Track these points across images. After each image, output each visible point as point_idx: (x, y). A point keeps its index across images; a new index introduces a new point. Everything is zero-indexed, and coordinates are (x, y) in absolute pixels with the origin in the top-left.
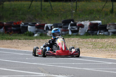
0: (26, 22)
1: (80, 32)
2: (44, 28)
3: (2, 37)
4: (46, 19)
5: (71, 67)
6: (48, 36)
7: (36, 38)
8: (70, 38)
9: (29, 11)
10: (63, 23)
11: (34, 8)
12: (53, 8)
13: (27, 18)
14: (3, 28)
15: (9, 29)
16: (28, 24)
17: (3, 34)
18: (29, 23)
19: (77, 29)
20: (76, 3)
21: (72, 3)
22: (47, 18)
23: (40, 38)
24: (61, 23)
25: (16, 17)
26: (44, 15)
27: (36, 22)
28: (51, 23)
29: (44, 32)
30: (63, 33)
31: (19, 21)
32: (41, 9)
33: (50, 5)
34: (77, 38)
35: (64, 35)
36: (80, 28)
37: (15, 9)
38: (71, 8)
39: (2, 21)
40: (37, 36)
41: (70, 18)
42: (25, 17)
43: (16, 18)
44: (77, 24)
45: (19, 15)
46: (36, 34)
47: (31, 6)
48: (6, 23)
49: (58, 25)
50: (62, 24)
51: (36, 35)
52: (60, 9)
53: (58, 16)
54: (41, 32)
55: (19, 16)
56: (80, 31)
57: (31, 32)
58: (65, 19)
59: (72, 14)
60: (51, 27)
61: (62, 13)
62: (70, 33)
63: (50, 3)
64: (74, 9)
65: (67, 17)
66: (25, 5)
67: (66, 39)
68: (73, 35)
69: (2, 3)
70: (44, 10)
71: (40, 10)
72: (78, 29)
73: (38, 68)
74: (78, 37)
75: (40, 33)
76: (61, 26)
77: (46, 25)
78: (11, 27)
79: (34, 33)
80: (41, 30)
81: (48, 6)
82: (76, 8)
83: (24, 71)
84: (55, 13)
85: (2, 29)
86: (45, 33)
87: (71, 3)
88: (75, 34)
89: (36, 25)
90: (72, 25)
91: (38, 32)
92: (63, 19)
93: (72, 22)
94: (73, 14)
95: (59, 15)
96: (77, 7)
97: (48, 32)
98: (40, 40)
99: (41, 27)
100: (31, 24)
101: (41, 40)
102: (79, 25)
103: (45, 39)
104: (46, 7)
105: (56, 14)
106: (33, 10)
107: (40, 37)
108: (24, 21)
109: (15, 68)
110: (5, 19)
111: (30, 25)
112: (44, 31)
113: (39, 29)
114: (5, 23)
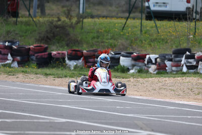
0: (117, 51)
1: (200, 69)
2: (145, 61)
3: (80, 73)
4: (148, 46)
5: (186, 122)
6: (151, 73)
7: (133, 75)
8: (184, 78)
9: (122, 33)
10: (173, 54)
11: (130, 29)
12: (159, 31)
13: (119, 44)
14: (82, 58)
15: (91, 60)
16: (120, 54)
17: (82, 68)
18: (122, 53)
19: (195, 63)
20: (194, 23)
21: (189, 23)
22: (150, 45)
23: (138, 76)
24: (171, 53)
25: (103, 42)
26: (145, 41)
27: (132, 52)
28: (155, 54)
29: (144, 67)
30: (174, 68)
31: (106, 49)
32: (141, 31)
33: (154, 25)
34: (195, 77)
35: (174, 73)
36: (200, 62)
37: (100, 31)
38: (186, 31)
39: (80, 49)
40: (133, 73)
41: (184, 46)
42: (116, 43)
43: (103, 44)
44: (196, 57)
45: (107, 39)
46: (132, 69)
47: (126, 26)
48: (87, 51)
49: (167, 57)
50: (173, 56)
51: (132, 71)
52: (169, 32)
53: (167, 42)
54: (140, 66)
55: (107, 41)
56: (199, 67)
57: (124, 66)
58: (177, 47)
59: (188, 39)
60: (156, 59)
61: (173, 38)
62: (185, 69)
63: (155, 23)
64: (192, 33)
65: (180, 44)
66: (117, 25)
67: (179, 78)
68: (189, 73)
69: (81, 19)
70: (145, 33)
71: (139, 32)
72: (198, 63)
73: (136, 122)
74: (196, 75)
75: (138, 68)
76: (171, 58)
77: (148, 56)
78: (94, 58)
79: (130, 68)
80: (140, 64)
81: (152, 27)
82: (195, 32)
83: (113, 125)
84: (162, 37)
85: (81, 61)
86: (146, 68)
87: (187, 23)
88: (192, 71)
89: (132, 55)
90: (187, 57)
91: (136, 67)
92: (174, 48)
93: (188, 53)
94: (190, 40)
95: (169, 41)
96: (197, 30)
97: (150, 67)
98: (138, 80)
99: (140, 58)
100: (124, 54)
101: (140, 80)
102: (198, 57)
103: (145, 78)
104: (148, 28)
105: (163, 40)
106: (128, 33)
107: (138, 74)
108: (114, 49)
109: (99, 121)
110: (85, 46)
111: (123, 56)
112: (145, 65)
113: (137, 63)
114: (85, 51)
